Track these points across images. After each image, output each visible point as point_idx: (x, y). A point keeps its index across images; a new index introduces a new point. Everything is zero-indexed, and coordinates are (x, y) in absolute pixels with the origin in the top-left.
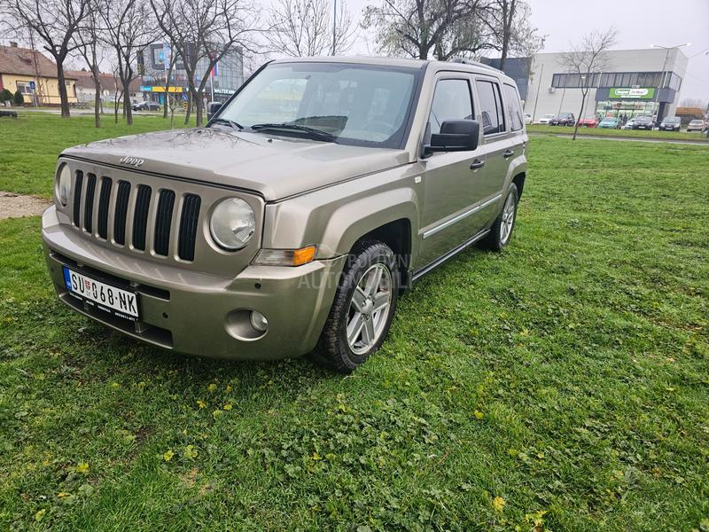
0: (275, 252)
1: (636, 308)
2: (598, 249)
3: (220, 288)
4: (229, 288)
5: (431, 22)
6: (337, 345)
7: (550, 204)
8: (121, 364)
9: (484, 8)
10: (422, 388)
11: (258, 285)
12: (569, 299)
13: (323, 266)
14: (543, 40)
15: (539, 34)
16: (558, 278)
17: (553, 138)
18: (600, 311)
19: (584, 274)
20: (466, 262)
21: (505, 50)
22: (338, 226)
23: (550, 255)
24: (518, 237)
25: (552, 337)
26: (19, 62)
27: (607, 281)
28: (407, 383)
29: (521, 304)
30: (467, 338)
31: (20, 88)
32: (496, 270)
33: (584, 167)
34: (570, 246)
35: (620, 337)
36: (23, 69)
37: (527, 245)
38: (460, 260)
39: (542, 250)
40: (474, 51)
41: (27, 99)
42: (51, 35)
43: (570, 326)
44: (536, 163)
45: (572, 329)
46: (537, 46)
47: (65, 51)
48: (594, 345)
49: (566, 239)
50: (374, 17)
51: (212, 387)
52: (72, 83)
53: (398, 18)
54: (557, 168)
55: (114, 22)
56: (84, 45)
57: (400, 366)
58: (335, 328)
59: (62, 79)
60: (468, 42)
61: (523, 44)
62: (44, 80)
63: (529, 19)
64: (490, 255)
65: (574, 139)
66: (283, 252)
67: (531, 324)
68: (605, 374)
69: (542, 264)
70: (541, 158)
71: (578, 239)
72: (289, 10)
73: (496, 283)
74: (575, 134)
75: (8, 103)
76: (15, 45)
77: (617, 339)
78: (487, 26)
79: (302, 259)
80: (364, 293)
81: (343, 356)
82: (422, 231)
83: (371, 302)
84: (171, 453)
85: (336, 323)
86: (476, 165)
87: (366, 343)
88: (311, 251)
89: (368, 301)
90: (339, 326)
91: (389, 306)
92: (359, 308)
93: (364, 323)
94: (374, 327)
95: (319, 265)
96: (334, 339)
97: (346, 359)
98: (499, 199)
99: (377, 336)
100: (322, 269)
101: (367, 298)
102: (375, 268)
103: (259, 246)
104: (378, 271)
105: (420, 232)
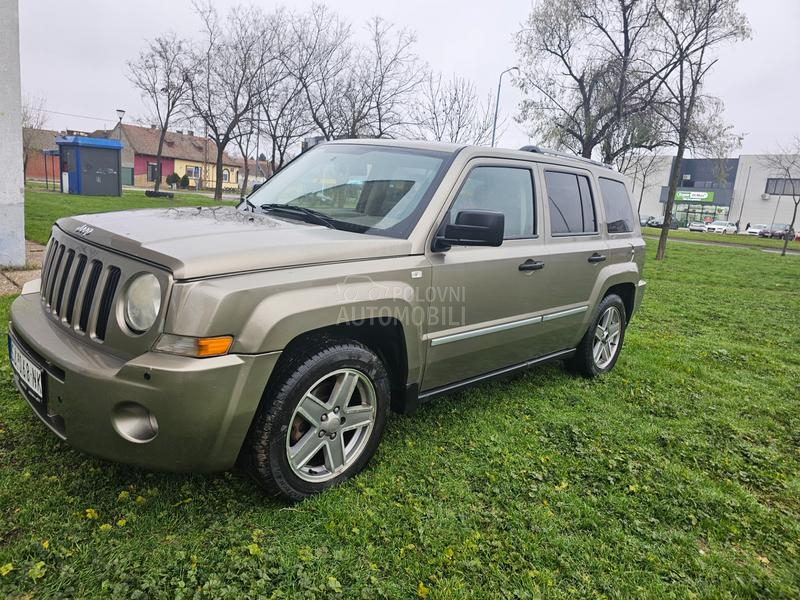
0: (185, 339)
1: (748, 477)
2: (736, 391)
3: (110, 373)
4: (118, 375)
5: (600, 116)
6: (267, 465)
7: (704, 329)
8: (51, 452)
9: (662, 103)
10: (371, 538)
11: (147, 376)
12: (652, 451)
13: (241, 361)
14: (741, 139)
15: (736, 132)
16: (655, 422)
17: (756, 252)
18: (689, 473)
19: (696, 421)
20: (541, 386)
21: (681, 147)
23: (662, 391)
24: (629, 363)
25: (594, 499)
26: (192, 148)
27: (724, 434)
28: (355, 530)
29: (580, 449)
30: (478, 483)
31: (189, 172)
32: (572, 402)
33: (778, 289)
34: (698, 382)
35: (695, 515)
36: (193, 155)
37: (636, 374)
38: (534, 383)
39: (652, 384)
40: (650, 148)
41: (192, 183)
42: (218, 124)
43: (632, 488)
44: (714, 279)
45: (632, 493)
46: (731, 146)
47: (227, 139)
48: (653, 519)
49: (698, 374)
50: (531, 111)
51: (123, 494)
52: (236, 170)
53: (558, 113)
54: (741, 286)
55: (274, 114)
56: (241, 135)
57: (364, 507)
58: (263, 442)
59: (219, 165)
60: (646, 138)
61: (714, 142)
62: (211, 166)
63: (722, 115)
64: (578, 383)
65: (783, 255)
66: (192, 340)
67: (577, 477)
68: (644, 564)
69: (639, 400)
70: (725, 273)
71: (716, 375)
72: (434, 103)
73: (562, 417)
74: (784, 249)
75: (175, 186)
76: (191, 133)
77: (691, 516)
78: (666, 122)
79: (211, 351)
80: (322, 403)
81: (278, 481)
82: (430, 336)
83: (337, 416)
84: (10, 567)
85: (266, 437)
86: (529, 265)
87: (329, 469)
88: (227, 342)
89: (332, 416)
90: (270, 439)
91: (372, 425)
92: (314, 422)
93: (325, 442)
94: (346, 450)
95: (234, 360)
96: (262, 456)
97: (283, 485)
98: (583, 312)
99: (350, 462)
100: (238, 367)
101: (330, 411)
102: (343, 374)
103: (160, 330)
104: (350, 378)
105: (425, 337)
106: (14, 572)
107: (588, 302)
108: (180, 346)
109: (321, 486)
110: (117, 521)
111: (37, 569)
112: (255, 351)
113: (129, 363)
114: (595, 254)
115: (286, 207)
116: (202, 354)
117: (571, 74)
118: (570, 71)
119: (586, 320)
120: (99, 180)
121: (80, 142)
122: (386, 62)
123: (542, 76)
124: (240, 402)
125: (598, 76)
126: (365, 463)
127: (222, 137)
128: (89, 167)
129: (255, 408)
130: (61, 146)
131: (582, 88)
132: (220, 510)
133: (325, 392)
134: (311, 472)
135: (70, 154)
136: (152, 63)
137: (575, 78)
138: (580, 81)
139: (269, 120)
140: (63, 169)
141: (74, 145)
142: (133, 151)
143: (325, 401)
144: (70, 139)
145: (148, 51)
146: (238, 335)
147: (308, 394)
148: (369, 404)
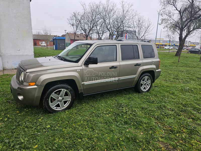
6: (45, 106)
11: (21, 89)
32: (129, 98)
37: (154, 93)
43: (125, 117)
48: (123, 123)
51: (25, 109)
56: (91, 34)
66: (28, 83)
73: (124, 102)
79: (31, 85)
80: (57, 95)
81: (47, 109)
82: (84, 83)
83: (62, 98)
84: (2, 118)
85: (44, 101)
86: (113, 67)
87: (60, 108)
88: (34, 83)
89: (60, 98)
90: (45, 101)
91: (70, 100)
92: (56, 99)
93: (59, 103)
95: (36, 87)
96: (44, 104)
97: (49, 110)
99: (65, 107)
100: (37, 88)
101: (59, 97)
102: (62, 90)
103: (24, 81)
104: (64, 91)
105: (82, 83)
107: (136, 75)
109: (58, 111)
111: (6, 119)
112: (39, 85)
114: (137, 64)
116: (30, 85)
117: (177, 10)
120: (61, 46)
121: (57, 38)
122: (125, 12)
123: (167, 11)
124: (38, 94)
126: (69, 108)
127: (87, 35)
128: (59, 44)
129: (41, 95)
130: (53, 39)
131: (180, 14)
134: (57, 108)
135: (55, 41)
136: (72, 18)
138: (180, 11)
139: (97, 30)
140: (54, 45)
141: (56, 39)
142: (70, 39)
144: (55, 38)
145: (71, 16)
146: (36, 82)
147: (53, 93)
148: (70, 96)
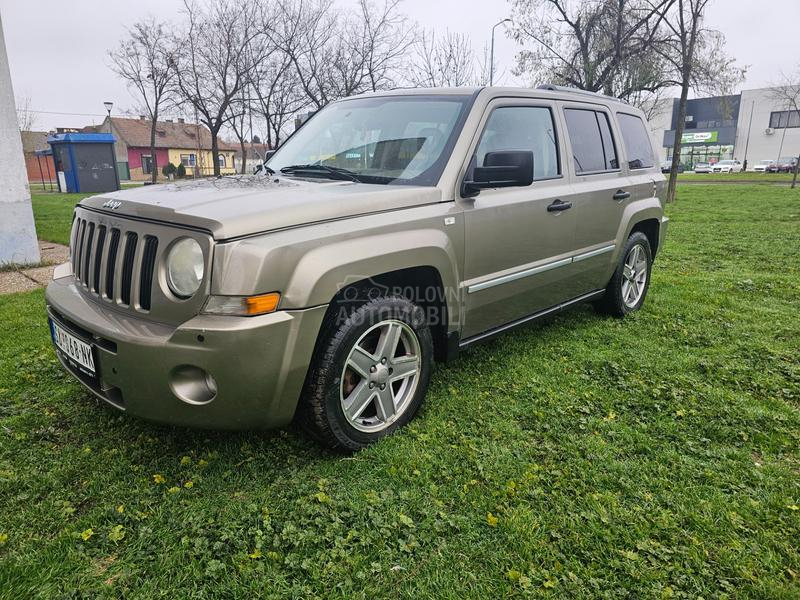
0: (233, 299)
1: (791, 393)
2: (766, 317)
3: (162, 340)
4: (171, 340)
5: (598, 62)
6: (324, 418)
7: (725, 263)
8: (106, 428)
9: (663, 42)
10: (433, 479)
11: (201, 338)
12: (694, 379)
13: (291, 317)
14: (744, 72)
15: (739, 65)
16: (691, 352)
17: (765, 187)
18: (732, 395)
19: (732, 347)
20: (573, 329)
21: (685, 86)
22: (312, 271)
23: (694, 323)
24: (657, 300)
25: (644, 426)
26: (184, 136)
27: (761, 357)
28: (416, 472)
29: (622, 382)
30: (528, 422)
31: (184, 161)
32: (606, 341)
33: (793, 220)
34: (728, 313)
35: (746, 431)
36: (187, 143)
37: (666, 310)
38: (566, 327)
39: (683, 317)
40: (652, 90)
41: (189, 172)
42: (208, 108)
43: (679, 413)
44: (726, 216)
45: (680, 418)
46: (734, 79)
47: (220, 122)
48: (704, 439)
49: (727, 305)
50: (528, 62)
51: (185, 460)
52: (232, 154)
53: (556, 62)
54: (755, 220)
55: (265, 91)
56: (234, 117)
57: (420, 450)
58: (318, 396)
59: (215, 151)
60: (647, 80)
61: (717, 78)
62: (206, 152)
63: (723, 48)
64: (609, 322)
65: (793, 187)
66: (240, 299)
67: (624, 408)
68: (703, 479)
69: (673, 334)
70: (737, 210)
71: (744, 304)
72: (429, 63)
73: (599, 356)
74: (794, 182)
75: (172, 176)
76: (182, 121)
77: (742, 433)
78: (668, 62)
79: (260, 309)
80: (370, 355)
81: (336, 432)
82: (466, 283)
83: (385, 367)
84: (90, 532)
85: (320, 390)
86: (557, 206)
87: (382, 419)
88: (273, 299)
89: (380, 367)
90: (325, 393)
91: (418, 374)
92: (364, 374)
93: (376, 393)
94: (396, 400)
95: (283, 316)
96: (319, 410)
97: (341, 436)
98: (611, 252)
99: (401, 411)
100: (289, 321)
101: (378, 362)
102: (388, 325)
103: (207, 292)
104: (394, 329)
105: (462, 285)
106: (95, 537)
107: (615, 241)
108: (228, 307)
109: (376, 436)
110: (184, 483)
111: (116, 533)
112: (302, 306)
113: (181, 327)
114: (620, 191)
115: (308, 167)
116: (252, 312)
118: (565, 17)
119: (614, 259)
120: (95, 176)
121: (72, 139)
122: (374, 25)
124: (293, 357)
125: (593, 20)
126: (415, 412)
127: (214, 121)
128: (84, 164)
129: (308, 362)
130: (53, 144)
131: (578, 34)
132: (281, 464)
133: (371, 344)
134: (365, 423)
135: (63, 152)
136: (133, 50)
137: (570, 23)
138: (576, 26)
139: (261, 98)
140: (58, 169)
141: (66, 143)
142: (125, 145)
143: (372, 353)
144: (61, 137)
145: (128, 38)
146: (285, 291)
147: (356, 346)
148: (413, 354)
